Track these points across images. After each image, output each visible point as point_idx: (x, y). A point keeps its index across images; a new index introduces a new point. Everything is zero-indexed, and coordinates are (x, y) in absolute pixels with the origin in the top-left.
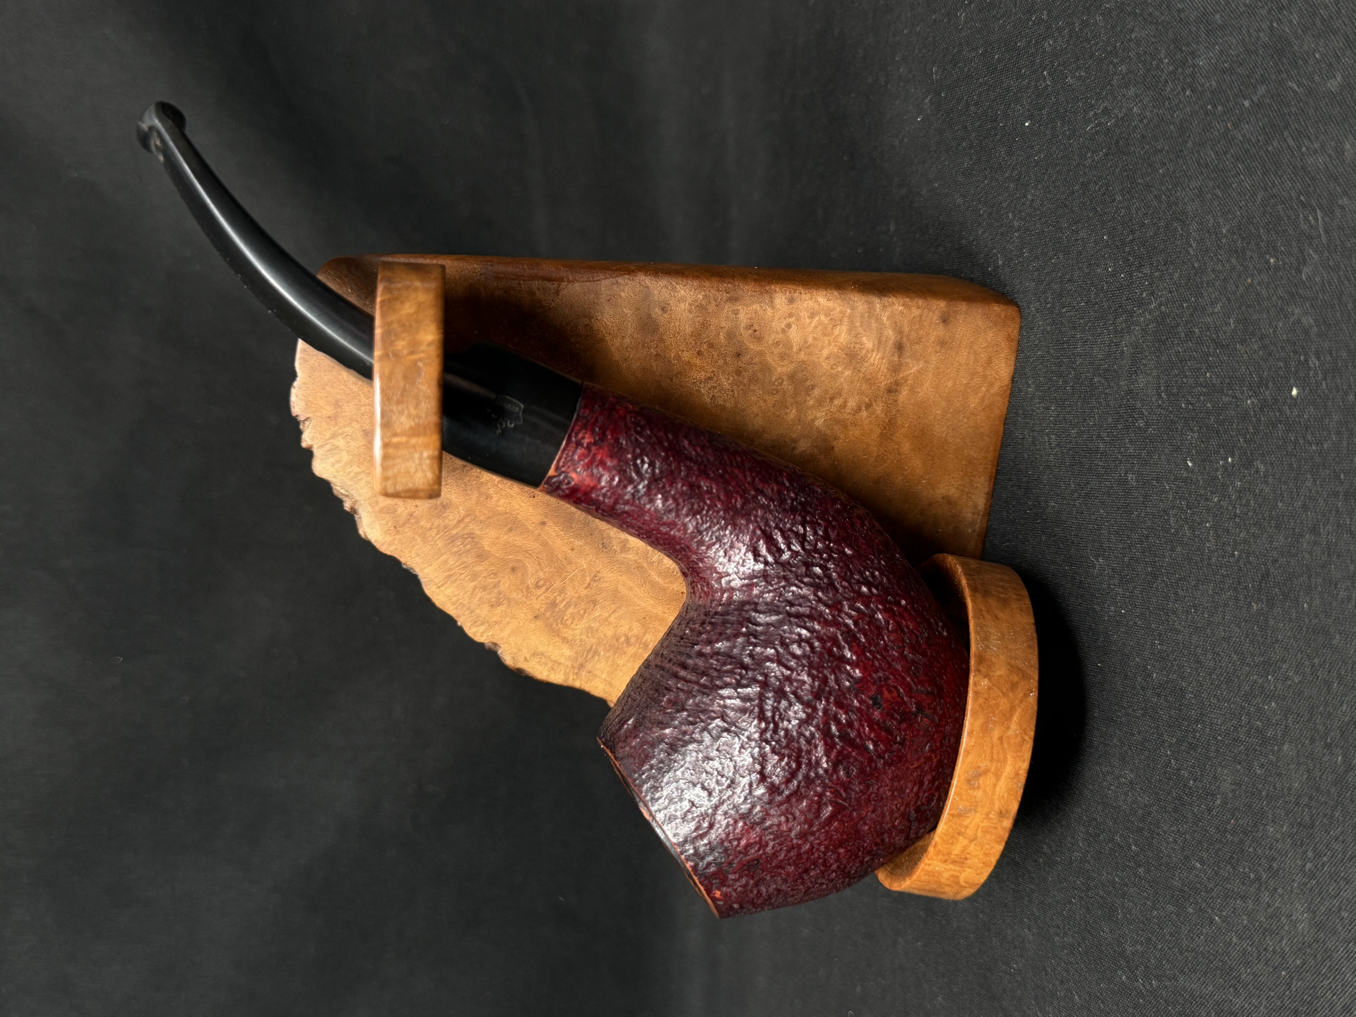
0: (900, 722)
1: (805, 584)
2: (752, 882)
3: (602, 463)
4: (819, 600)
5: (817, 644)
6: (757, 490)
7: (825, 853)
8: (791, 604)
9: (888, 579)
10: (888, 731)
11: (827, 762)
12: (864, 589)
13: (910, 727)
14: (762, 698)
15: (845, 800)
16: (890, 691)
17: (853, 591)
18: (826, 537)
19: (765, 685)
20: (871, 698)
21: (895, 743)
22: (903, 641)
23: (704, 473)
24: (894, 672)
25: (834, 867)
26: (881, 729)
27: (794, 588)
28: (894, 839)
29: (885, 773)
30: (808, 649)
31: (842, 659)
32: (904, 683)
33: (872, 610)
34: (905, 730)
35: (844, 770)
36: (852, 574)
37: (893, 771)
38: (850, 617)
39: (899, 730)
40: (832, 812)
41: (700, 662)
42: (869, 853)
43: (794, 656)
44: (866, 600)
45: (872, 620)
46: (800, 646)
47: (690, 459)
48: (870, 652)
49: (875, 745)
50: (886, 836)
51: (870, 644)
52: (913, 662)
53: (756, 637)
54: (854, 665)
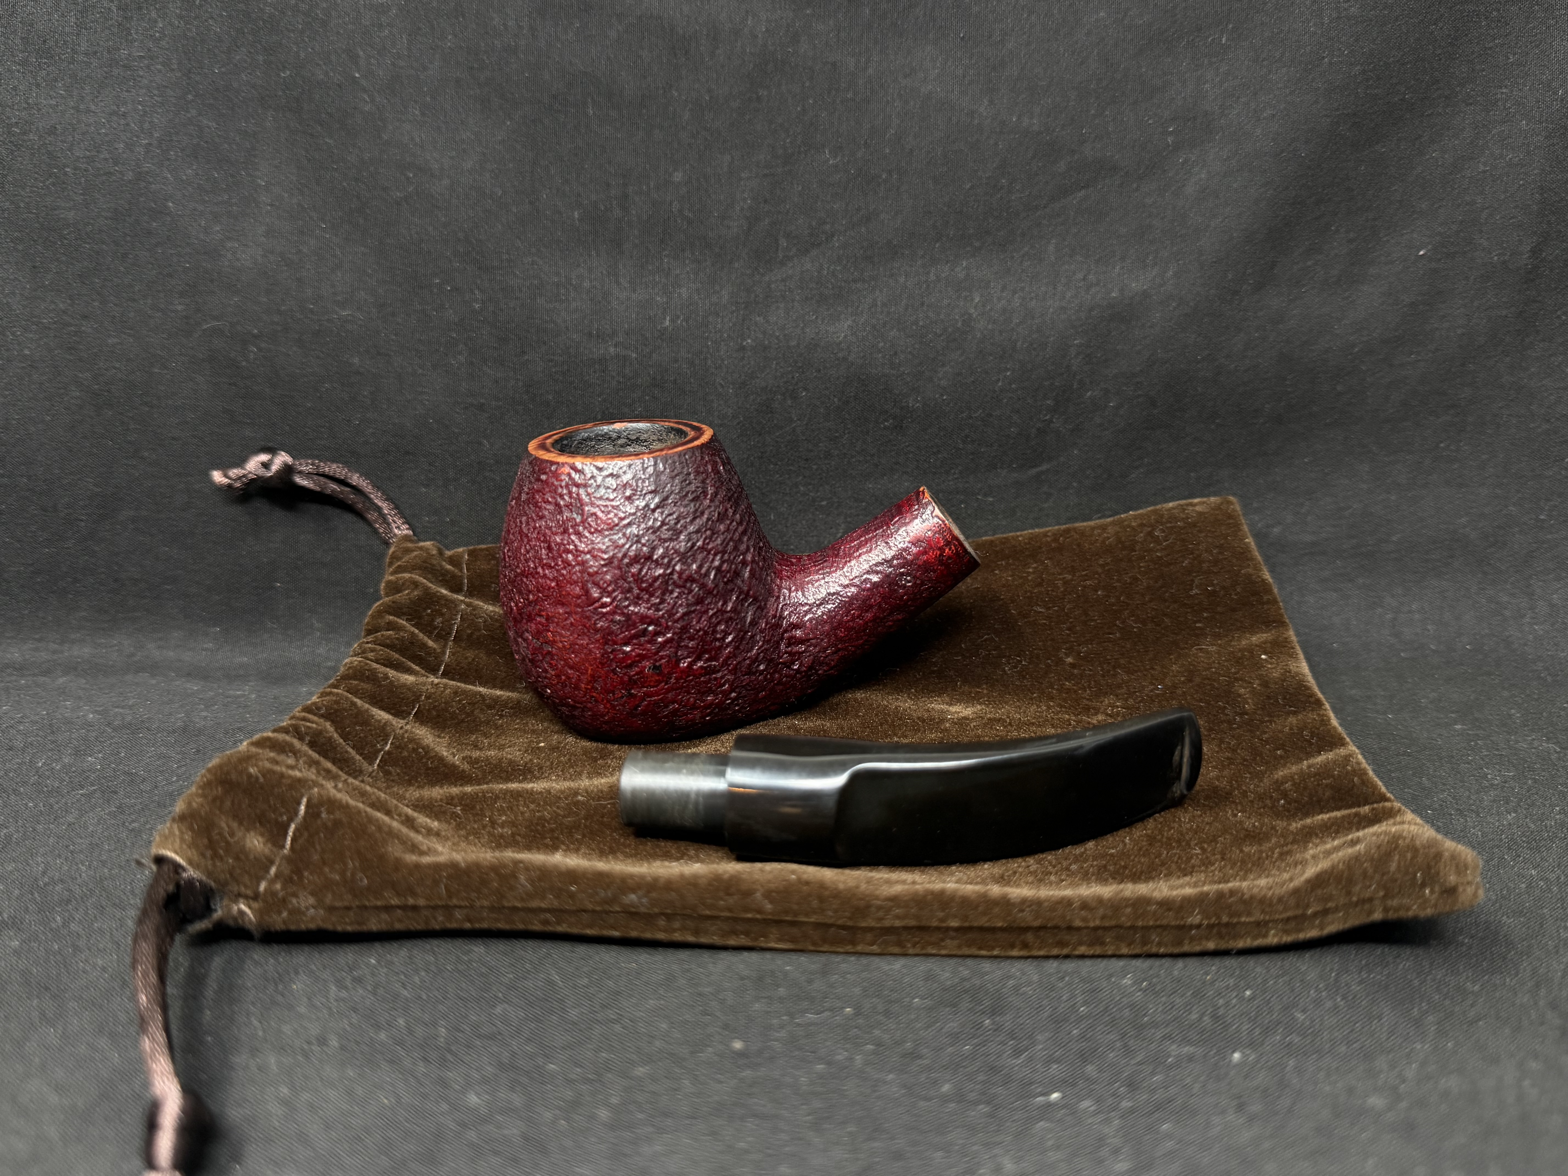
0: (630, 677)
1: (759, 654)
2: (562, 503)
3: (925, 552)
4: (745, 660)
5: (717, 644)
6: (839, 650)
7: (557, 570)
8: (752, 637)
9: (729, 714)
10: (630, 666)
11: (632, 611)
12: (733, 695)
13: (622, 682)
14: (703, 586)
15: (596, 609)
16: (657, 681)
17: (737, 687)
18: (780, 682)
19: (710, 592)
20: (660, 665)
21: (617, 666)
22: (684, 706)
23: (874, 619)
24: (668, 691)
25: (540, 570)
26: (634, 662)
27: (760, 643)
28: (536, 624)
29: (598, 648)
30: (718, 636)
31: (699, 658)
32: (657, 694)
33: (717, 695)
34: (621, 678)
35: (619, 620)
36: (747, 690)
37: (596, 654)
38: (722, 677)
39: (625, 674)
40: (591, 594)
41: (743, 547)
42: (536, 602)
43: (719, 623)
44: (726, 694)
45: (710, 691)
46: (722, 631)
47: (889, 615)
48: (691, 681)
49: (624, 652)
50: (543, 621)
51: (696, 683)
52: (666, 706)
53: (742, 600)
54: (691, 664)
